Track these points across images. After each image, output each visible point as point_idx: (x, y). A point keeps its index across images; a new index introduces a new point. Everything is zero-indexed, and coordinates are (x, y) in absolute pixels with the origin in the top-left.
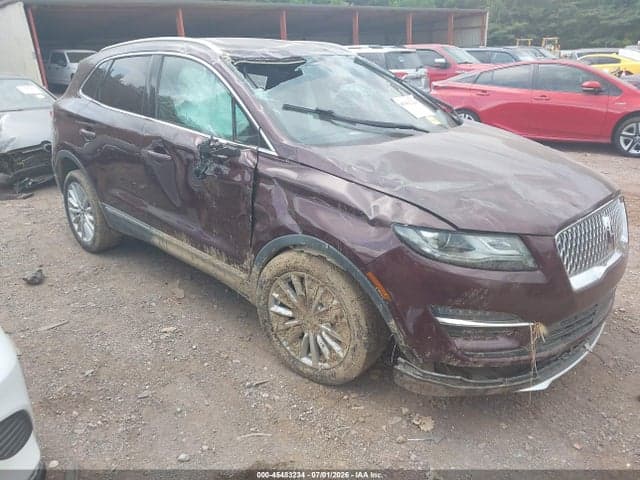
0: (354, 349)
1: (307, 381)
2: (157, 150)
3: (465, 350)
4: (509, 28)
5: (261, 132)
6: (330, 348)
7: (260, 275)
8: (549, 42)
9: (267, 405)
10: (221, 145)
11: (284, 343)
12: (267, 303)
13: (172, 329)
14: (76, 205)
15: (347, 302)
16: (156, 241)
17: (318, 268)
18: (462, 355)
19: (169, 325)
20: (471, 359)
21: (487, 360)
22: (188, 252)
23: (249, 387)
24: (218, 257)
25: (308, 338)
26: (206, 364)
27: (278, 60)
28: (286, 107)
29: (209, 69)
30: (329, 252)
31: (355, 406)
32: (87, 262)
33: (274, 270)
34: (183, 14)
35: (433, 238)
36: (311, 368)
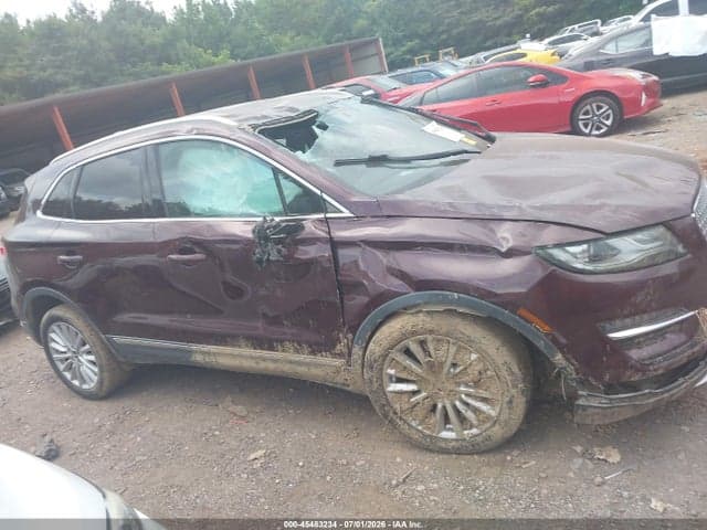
0: (510, 402)
1: (454, 456)
2: (183, 251)
3: (643, 360)
4: (404, 49)
5: (325, 196)
6: (476, 410)
7: (364, 355)
8: (446, 54)
9: (432, 498)
10: (278, 224)
11: (414, 424)
12: (381, 385)
13: (261, 453)
14: (63, 350)
15: (492, 351)
16: (198, 358)
17: (444, 324)
18: (641, 367)
19: (254, 450)
20: (651, 368)
21: (666, 363)
22: (252, 358)
23: (397, 486)
24: (297, 351)
25: (444, 407)
26: (328, 478)
27: (293, 118)
28: (338, 163)
29: (229, 145)
30: (459, 302)
31: (525, 463)
32: (101, 413)
33: (385, 344)
34: (59, 110)
35: (584, 251)
36: (457, 440)
